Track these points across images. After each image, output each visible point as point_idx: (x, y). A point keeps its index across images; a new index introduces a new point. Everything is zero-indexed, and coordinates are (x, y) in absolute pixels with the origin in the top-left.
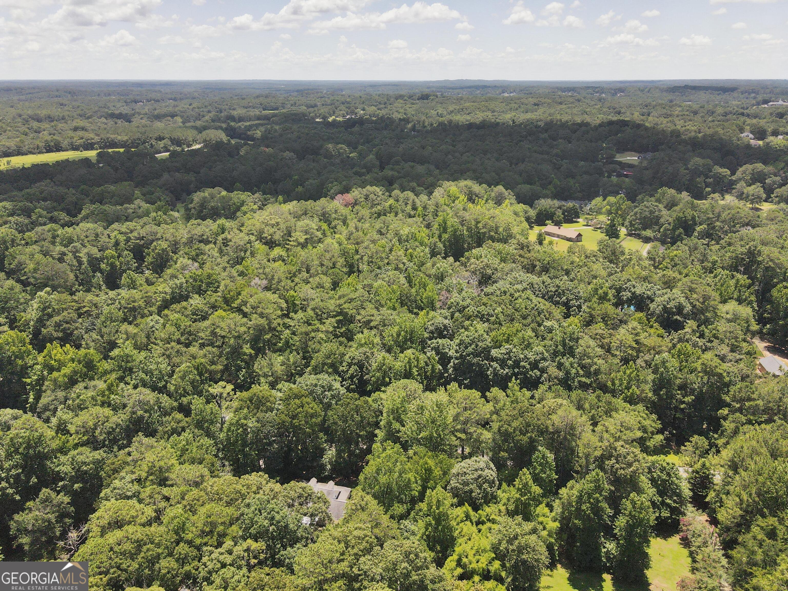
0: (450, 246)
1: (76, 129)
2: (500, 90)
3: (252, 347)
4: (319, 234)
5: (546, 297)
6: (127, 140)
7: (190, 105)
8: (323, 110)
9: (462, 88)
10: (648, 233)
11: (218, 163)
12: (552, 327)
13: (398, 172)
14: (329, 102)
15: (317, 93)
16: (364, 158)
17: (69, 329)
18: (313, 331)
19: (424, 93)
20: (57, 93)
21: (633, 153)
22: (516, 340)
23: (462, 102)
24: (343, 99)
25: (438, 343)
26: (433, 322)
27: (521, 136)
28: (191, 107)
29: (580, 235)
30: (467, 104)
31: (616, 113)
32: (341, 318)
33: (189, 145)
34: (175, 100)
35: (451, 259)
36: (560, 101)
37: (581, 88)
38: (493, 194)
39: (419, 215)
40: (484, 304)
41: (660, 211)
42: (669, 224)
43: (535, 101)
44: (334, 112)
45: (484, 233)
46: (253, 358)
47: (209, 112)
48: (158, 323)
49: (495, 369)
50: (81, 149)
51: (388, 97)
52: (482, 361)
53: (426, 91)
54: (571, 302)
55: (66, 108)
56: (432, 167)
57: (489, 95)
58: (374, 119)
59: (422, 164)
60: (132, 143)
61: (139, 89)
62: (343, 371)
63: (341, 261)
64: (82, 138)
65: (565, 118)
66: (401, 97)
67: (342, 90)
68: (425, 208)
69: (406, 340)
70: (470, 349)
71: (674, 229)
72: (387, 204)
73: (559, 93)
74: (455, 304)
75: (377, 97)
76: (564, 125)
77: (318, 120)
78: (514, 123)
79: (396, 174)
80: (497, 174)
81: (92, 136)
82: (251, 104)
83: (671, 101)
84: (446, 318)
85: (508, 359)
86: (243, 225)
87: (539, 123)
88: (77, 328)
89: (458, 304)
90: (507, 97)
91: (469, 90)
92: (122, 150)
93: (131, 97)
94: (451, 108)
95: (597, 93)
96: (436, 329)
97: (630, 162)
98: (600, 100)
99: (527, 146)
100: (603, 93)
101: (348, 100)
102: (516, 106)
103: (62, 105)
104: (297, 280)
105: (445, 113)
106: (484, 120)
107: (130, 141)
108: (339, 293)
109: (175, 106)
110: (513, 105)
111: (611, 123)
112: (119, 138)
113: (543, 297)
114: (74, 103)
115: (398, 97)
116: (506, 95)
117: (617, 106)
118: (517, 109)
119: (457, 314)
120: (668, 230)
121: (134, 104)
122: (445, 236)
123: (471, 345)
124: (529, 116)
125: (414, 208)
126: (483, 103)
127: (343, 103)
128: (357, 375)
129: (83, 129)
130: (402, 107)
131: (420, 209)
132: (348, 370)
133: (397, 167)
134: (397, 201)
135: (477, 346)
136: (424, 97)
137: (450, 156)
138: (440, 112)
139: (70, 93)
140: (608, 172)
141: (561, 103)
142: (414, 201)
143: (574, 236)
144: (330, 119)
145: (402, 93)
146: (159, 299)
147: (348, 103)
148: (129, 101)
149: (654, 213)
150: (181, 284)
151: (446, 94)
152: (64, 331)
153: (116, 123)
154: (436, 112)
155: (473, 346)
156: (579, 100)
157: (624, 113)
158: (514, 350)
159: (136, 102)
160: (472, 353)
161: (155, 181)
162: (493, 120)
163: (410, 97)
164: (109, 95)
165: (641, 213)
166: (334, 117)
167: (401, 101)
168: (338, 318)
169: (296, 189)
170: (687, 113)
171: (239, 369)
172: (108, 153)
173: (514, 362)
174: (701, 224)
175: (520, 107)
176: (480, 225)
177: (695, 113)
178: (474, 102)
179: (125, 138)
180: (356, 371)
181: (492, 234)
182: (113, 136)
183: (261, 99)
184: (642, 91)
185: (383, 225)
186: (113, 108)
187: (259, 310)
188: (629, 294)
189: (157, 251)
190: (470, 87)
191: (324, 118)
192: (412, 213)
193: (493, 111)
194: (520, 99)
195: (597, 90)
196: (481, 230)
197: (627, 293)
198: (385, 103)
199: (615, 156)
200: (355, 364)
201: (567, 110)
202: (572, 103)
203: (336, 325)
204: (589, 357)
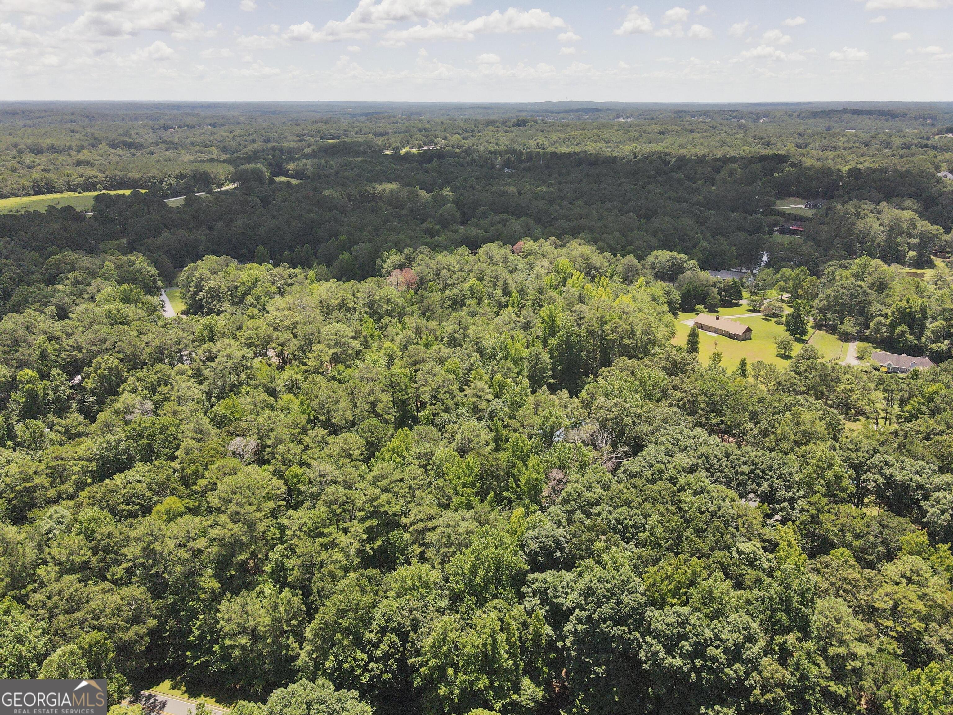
0: (561, 355)
1: (78, 163)
2: (614, 114)
3: (216, 576)
4: (356, 344)
5: (733, 484)
6: (140, 179)
7: (231, 132)
8: (395, 140)
9: (567, 112)
10: (848, 326)
11: (241, 215)
12: (754, 553)
13: (486, 231)
14: (403, 129)
15: (390, 117)
16: (441, 207)
18: (326, 547)
19: (521, 118)
20: (72, 117)
21: (797, 199)
23: (569, 129)
24: (420, 126)
25: (545, 582)
26: (535, 533)
27: (649, 177)
28: (231, 135)
29: (749, 330)
30: (575, 133)
31: (764, 144)
32: (372, 522)
33: (220, 185)
34: (214, 125)
35: (564, 393)
36: (690, 128)
37: (715, 112)
38: (620, 268)
39: (513, 303)
40: (628, 503)
41: (865, 294)
42: (885, 316)
43: (661, 128)
44: (408, 142)
45: (613, 341)
46: (216, 598)
47: (254, 141)
49: (655, 654)
50: (79, 190)
51: (477, 123)
52: (630, 632)
53: (524, 116)
54: (779, 493)
55: (77, 136)
56: (532, 223)
57: (601, 121)
58: (458, 151)
59: (519, 217)
60: (146, 182)
61: (176, 112)
62: (370, 643)
63: (386, 398)
64: (82, 176)
65: (701, 151)
66: (491, 123)
67: (420, 114)
68: (522, 292)
69: (487, 580)
70: (607, 609)
71: (893, 326)
72: (466, 286)
73: (688, 119)
74: (575, 495)
75: (462, 124)
76: (701, 160)
77: (387, 152)
78: (635, 157)
79: (481, 232)
80: (623, 234)
81: (94, 172)
82: (306, 132)
83: (828, 129)
84: (558, 524)
85: (681, 638)
86: (240, 328)
87: (668, 158)
89: (579, 496)
90: (624, 123)
91: (576, 114)
92: (128, 192)
93: (161, 122)
94: (554, 137)
95: (734, 117)
96: (542, 548)
97: (796, 212)
98: (740, 127)
99: (657, 190)
100: (742, 118)
101: (427, 126)
102: (637, 134)
103: (73, 131)
104: (307, 440)
105: (547, 143)
106: (598, 154)
107: (143, 180)
108: (376, 471)
109: (212, 134)
110: (632, 134)
111: (763, 158)
113: (728, 484)
114: (88, 130)
115: (489, 123)
116: (622, 120)
117: (764, 135)
118: (637, 139)
119: (578, 515)
120: (884, 325)
121: (162, 131)
122: (553, 342)
123: (608, 600)
124: (655, 147)
125: (507, 293)
126: (595, 131)
127: (420, 131)
128: (396, 654)
129: (88, 163)
130: (493, 136)
131: (515, 294)
132: (379, 642)
133: (483, 222)
134: (481, 280)
135: (619, 602)
136: (521, 123)
137: (556, 207)
138: (541, 142)
139: (87, 117)
140: (768, 225)
141: (692, 131)
142: (505, 283)
143: (740, 331)
144: (402, 152)
145: (494, 118)
147: (427, 130)
148: (157, 126)
149: (856, 297)
150: (118, 442)
151: (547, 120)
153: (134, 155)
154: (536, 143)
155: (612, 602)
156: (714, 128)
157: (774, 144)
159: (165, 128)
160: (611, 618)
162: (608, 154)
163: (503, 123)
164: (136, 119)
165: (836, 296)
166: (407, 148)
167: (493, 128)
170: (857, 145)
172: (111, 196)
173: (694, 645)
174: (935, 319)
175: (641, 136)
176: (607, 327)
177: (867, 144)
178: (582, 130)
179: (137, 176)
180: (394, 645)
181: (626, 341)
183: (319, 125)
184: (790, 116)
185: (457, 327)
186: (135, 136)
187: (233, 507)
189: (100, 371)
190: (577, 111)
191: (396, 150)
192: (503, 300)
193: (608, 142)
194: (640, 126)
195: (734, 115)
196: (608, 335)
197: (877, 476)
198: (472, 131)
199: (774, 204)
200: (392, 631)
201: (702, 140)
202: (706, 131)
203: (365, 537)
204: (842, 643)
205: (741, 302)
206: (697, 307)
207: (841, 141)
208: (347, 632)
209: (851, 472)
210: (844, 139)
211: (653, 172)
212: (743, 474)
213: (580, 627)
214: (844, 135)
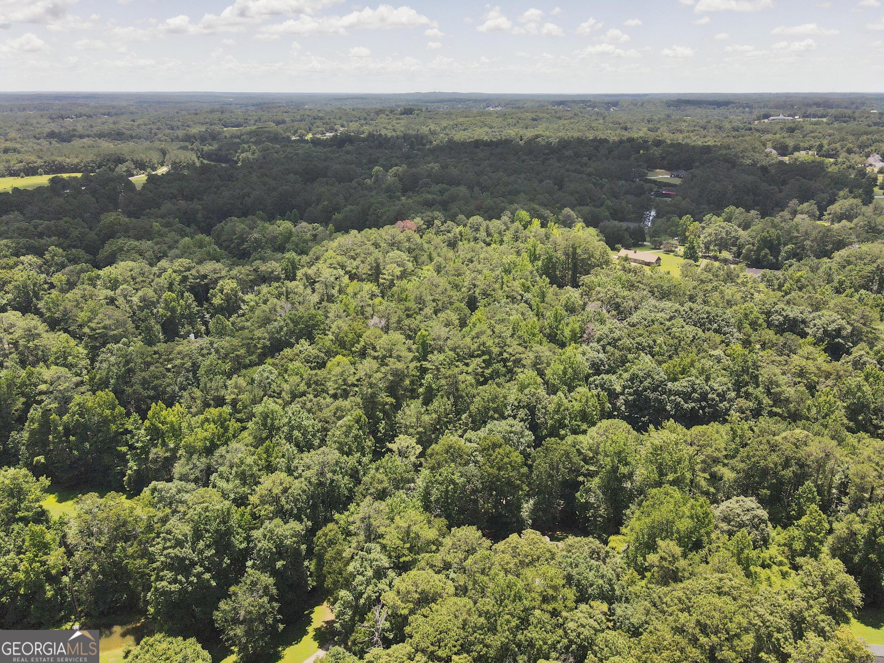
1: (6, 151)
2: (485, 104)
3: (391, 396)
5: (698, 325)
6: (80, 163)
7: (133, 121)
8: (299, 127)
9: (441, 101)
10: (727, 255)
12: (719, 355)
14: (299, 117)
15: (279, 107)
17: (161, 386)
19: (406, 107)
21: (662, 170)
22: (694, 371)
23: (453, 117)
24: (314, 114)
26: (586, 357)
28: (135, 124)
29: (658, 260)
30: (461, 120)
31: (622, 128)
32: (486, 357)
33: (154, 169)
34: (110, 115)
36: (556, 115)
37: (572, 102)
41: (736, 231)
42: (753, 245)
43: (533, 116)
44: (310, 129)
46: (395, 408)
48: (272, 373)
50: (21, 174)
51: (366, 112)
54: (724, 329)
57: (474, 109)
58: (362, 136)
60: (85, 166)
64: (21, 162)
65: (575, 134)
66: (381, 111)
68: (500, 234)
71: (760, 249)
72: (457, 231)
73: (551, 107)
74: (604, 336)
75: (352, 112)
76: (579, 142)
77: (294, 138)
78: (522, 140)
81: (31, 158)
83: (669, 116)
85: (692, 392)
87: (552, 140)
88: (169, 385)
89: (607, 336)
90: (496, 112)
92: (79, 175)
93: (53, 112)
94: (442, 124)
95: (589, 106)
97: (665, 181)
100: (595, 107)
101: (320, 115)
102: (514, 121)
105: (438, 129)
107: (82, 164)
109: (115, 123)
110: (510, 120)
112: (68, 160)
113: (695, 325)
115: (378, 112)
116: (493, 109)
117: (620, 121)
118: (515, 125)
119: (608, 348)
120: (752, 251)
121: (61, 120)
124: (535, 131)
125: (489, 234)
126: (478, 118)
127: (317, 119)
128: (527, 419)
129: (14, 150)
130: (387, 123)
131: (496, 235)
135: (652, 379)
136: (408, 112)
138: (433, 128)
140: (647, 190)
141: (560, 118)
142: (488, 227)
143: (652, 261)
144: (309, 137)
145: (381, 107)
146: (259, 346)
147: (322, 118)
148: (52, 116)
150: (281, 328)
151: (430, 108)
152: (155, 388)
153: (51, 143)
155: (649, 379)
156: (576, 115)
157: (631, 129)
158: (698, 382)
159: (63, 118)
160: (649, 388)
161: (153, 210)
162: (497, 138)
163: (391, 112)
164: (24, 109)
165: (716, 234)
166: (311, 134)
167: (384, 116)
168: (484, 357)
169: (334, 217)
170: (697, 128)
171: (379, 421)
172: (64, 179)
173: (700, 394)
174: (785, 244)
175: (518, 122)
176: (579, 251)
177: (705, 128)
178: (466, 117)
179: (76, 161)
180: (526, 414)
182: (60, 159)
183: (217, 114)
184: (635, 105)
188: (781, 318)
190: (450, 101)
191: (301, 135)
193: (491, 127)
194: (513, 113)
195: (588, 104)
196: (580, 255)
197: (778, 317)
198: (365, 119)
199: (646, 174)
200: (523, 407)
201: (572, 126)
202: (571, 118)
203: (484, 365)
204: (778, 386)
205: (645, 243)
206: (617, 246)
207: (683, 126)
208: (495, 410)
209: (764, 316)
210: (686, 124)
211: (547, 151)
212: (703, 318)
213: (631, 398)
214: (684, 121)
